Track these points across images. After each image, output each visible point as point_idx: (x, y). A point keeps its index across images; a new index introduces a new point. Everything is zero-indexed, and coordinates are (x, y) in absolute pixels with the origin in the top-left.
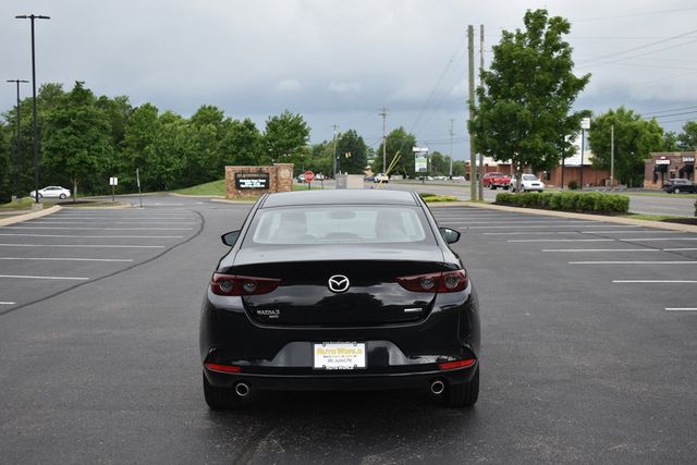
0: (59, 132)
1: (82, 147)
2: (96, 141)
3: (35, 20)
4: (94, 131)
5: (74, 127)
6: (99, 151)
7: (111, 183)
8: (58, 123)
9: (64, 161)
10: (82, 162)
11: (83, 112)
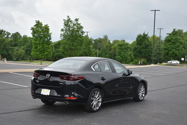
0: (167, 44)
1: (174, 48)
2: (178, 47)
3: (156, 11)
4: (178, 44)
5: (172, 42)
6: (179, 50)
7: (182, 60)
8: (168, 41)
9: (168, 52)
10: (173, 53)
11: (175, 38)
